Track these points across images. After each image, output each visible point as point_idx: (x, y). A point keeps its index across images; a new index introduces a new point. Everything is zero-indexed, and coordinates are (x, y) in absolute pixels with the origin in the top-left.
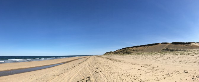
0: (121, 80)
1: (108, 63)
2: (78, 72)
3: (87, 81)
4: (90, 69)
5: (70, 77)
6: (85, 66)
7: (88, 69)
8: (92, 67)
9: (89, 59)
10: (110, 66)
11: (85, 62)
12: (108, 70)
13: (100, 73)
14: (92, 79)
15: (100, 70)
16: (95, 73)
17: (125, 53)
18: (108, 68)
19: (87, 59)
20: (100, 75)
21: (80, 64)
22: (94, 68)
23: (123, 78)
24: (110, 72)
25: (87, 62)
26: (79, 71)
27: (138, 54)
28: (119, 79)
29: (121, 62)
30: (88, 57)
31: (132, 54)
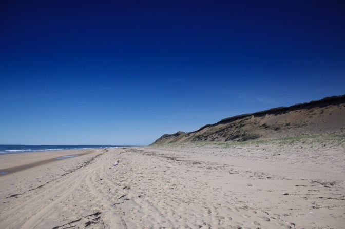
0: (213, 219)
1: (169, 172)
2: (57, 201)
3: (88, 224)
4: (100, 191)
5: (22, 219)
6: (84, 181)
7: (93, 192)
8: (110, 183)
9: (98, 160)
10: (173, 181)
11: (84, 170)
12: (169, 191)
13: (138, 201)
14: (109, 217)
15: (140, 191)
16: (121, 201)
17: (234, 138)
18: (167, 186)
19: (92, 159)
20: (137, 207)
21: (64, 177)
22: (117, 187)
23: (222, 215)
24: (173, 196)
25: (91, 168)
26: (60, 199)
27: (284, 141)
28: (206, 215)
29: (216, 168)
30: (98, 151)
31: (258, 143)
